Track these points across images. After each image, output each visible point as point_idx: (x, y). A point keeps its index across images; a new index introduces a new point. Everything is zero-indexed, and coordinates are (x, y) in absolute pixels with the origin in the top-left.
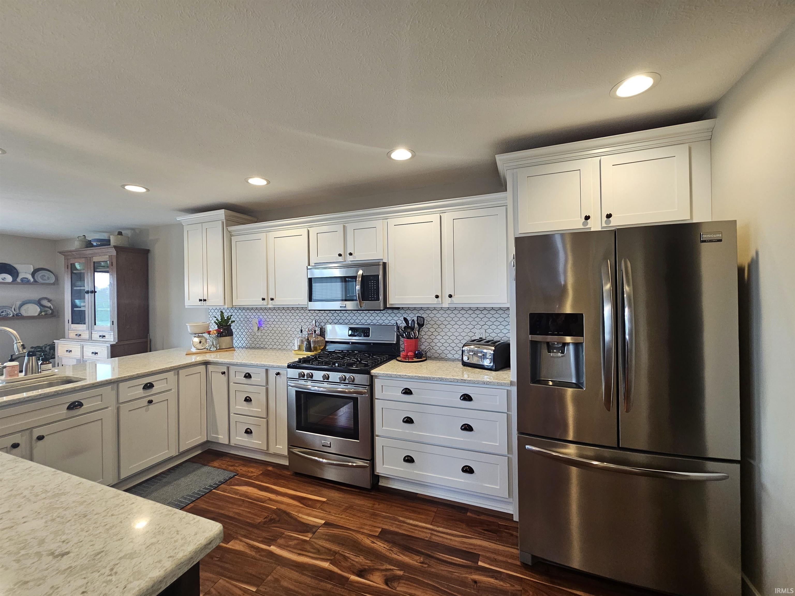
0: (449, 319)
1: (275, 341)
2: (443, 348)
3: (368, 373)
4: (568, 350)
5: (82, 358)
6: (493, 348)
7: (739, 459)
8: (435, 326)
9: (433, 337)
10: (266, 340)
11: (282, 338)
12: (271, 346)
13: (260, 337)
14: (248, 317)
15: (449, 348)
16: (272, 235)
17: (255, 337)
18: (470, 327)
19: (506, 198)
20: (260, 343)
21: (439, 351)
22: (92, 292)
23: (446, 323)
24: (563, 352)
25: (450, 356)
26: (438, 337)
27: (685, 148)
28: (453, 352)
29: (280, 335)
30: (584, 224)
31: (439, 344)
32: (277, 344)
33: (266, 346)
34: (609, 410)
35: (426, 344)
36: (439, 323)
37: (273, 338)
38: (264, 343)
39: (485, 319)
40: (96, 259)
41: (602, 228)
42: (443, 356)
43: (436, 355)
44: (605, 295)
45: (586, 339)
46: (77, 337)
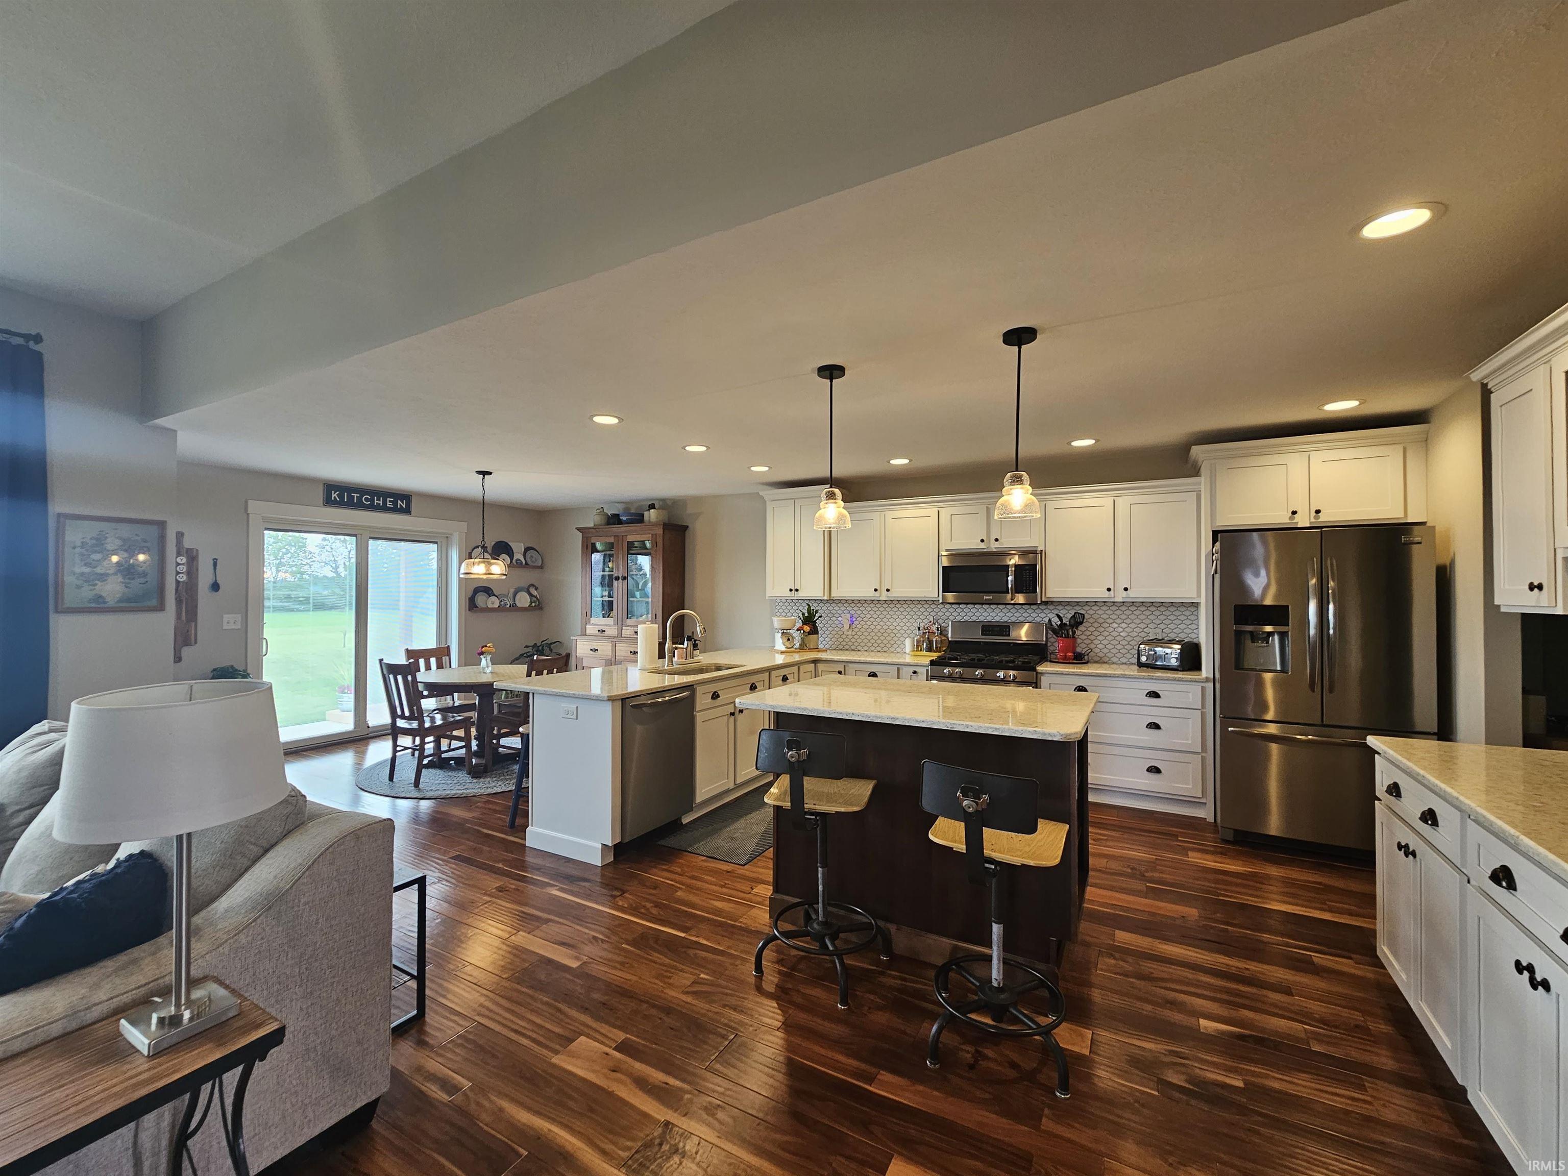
0: (1114, 617)
1: (872, 641)
2: (1105, 651)
3: (1035, 670)
4: (1273, 640)
5: (613, 659)
6: (1179, 647)
7: (1436, 731)
8: (1096, 625)
9: (1092, 637)
10: (859, 641)
11: (882, 638)
12: (866, 648)
13: (850, 637)
14: (833, 612)
15: (1114, 651)
16: (890, 515)
17: (844, 636)
18: (1142, 626)
19: (1200, 484)
20: (850, 644)
21: (1101, 655)
22: (624, 578)
23: (1110, 621)
24: (1267, 642)
25: (1115, 660)
26: (1099, 638)
27: (1400, 449)
28: (1119, 655)
29: (879, 634)
30: (1291, 518)
31: (1100, 646)
32: (876, 645)
33: (859, 648)
34: (1313, 691)
35: (1083, 646)
36: (1101, 621)
37: (869, 637)
38: (856, 644)
39: (1162, 617)
40: (630, 538)
41: (1311, 523)
42: (1106, 659)
43: (1097, 659)
44: (1310, 590)
45: (1290, 629)
46: (599, 634)
